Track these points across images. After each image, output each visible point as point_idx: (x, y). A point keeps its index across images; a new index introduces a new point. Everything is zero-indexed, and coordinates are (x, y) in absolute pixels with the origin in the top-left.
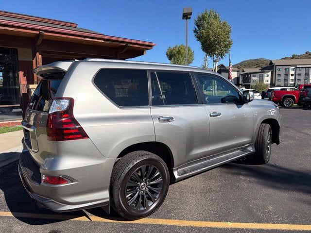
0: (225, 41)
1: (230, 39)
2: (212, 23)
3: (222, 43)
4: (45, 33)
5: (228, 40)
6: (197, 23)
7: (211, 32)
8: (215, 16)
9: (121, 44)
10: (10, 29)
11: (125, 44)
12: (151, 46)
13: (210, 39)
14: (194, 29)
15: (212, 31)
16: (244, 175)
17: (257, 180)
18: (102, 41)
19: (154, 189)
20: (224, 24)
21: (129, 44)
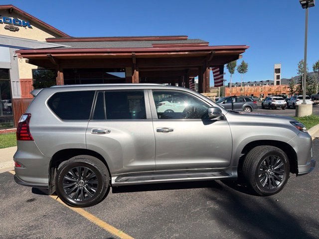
4: (136, 54)
9: (206, 52)
10: (112, 54)
11: (210, 52)
12: (244, 49)
21: (213, 52)
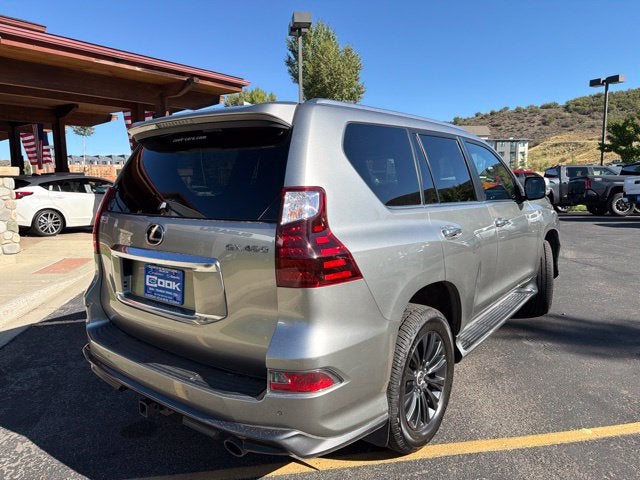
0: (350, 85)
1: (360, 83)
2: (326, 49)
3: (345, 90)
4: (4, 41)
5: (355, 83)
6: (292, 46)
7: (323, 66)
8: (328, 35)
9: (178, 77)
11: (185, 79)
12: (240, 86)
13: (322, 80)
14: (287, 59)
15: (326, 64)
16: (527, 338)
17: (556, 345)
18: (138, 69)
19: (433, 381)
20: (348, 52)
21: (196, 79)
